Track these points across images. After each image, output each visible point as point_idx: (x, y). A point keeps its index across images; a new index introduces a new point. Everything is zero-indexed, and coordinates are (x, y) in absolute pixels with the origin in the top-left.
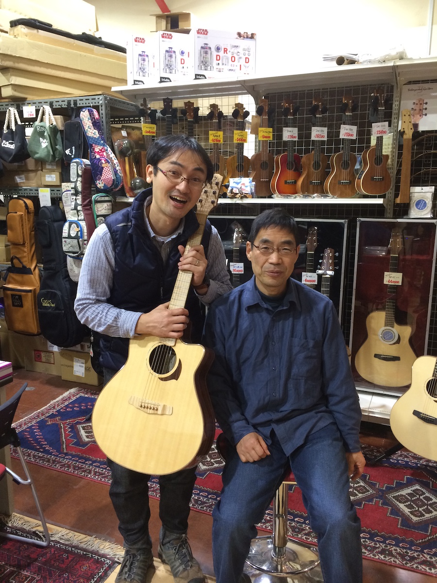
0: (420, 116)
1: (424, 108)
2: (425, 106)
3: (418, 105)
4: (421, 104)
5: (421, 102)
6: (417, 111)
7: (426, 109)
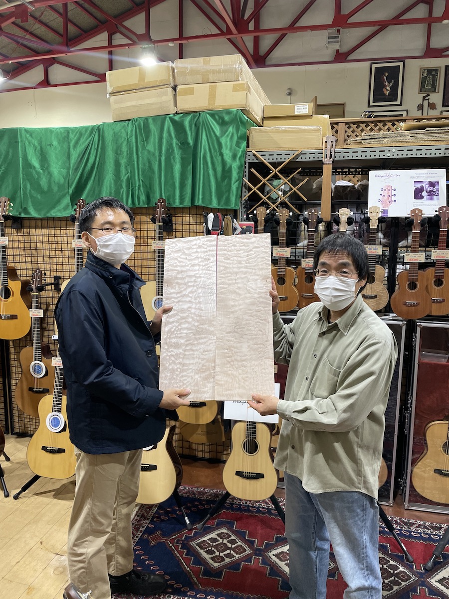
0: (390, 202)
1: (393, 194)
2: (393, 193)
3: (387, 191)
4: (389, 190)
5: (389, 189)
6: (386, 197)
7: (395, 195)
